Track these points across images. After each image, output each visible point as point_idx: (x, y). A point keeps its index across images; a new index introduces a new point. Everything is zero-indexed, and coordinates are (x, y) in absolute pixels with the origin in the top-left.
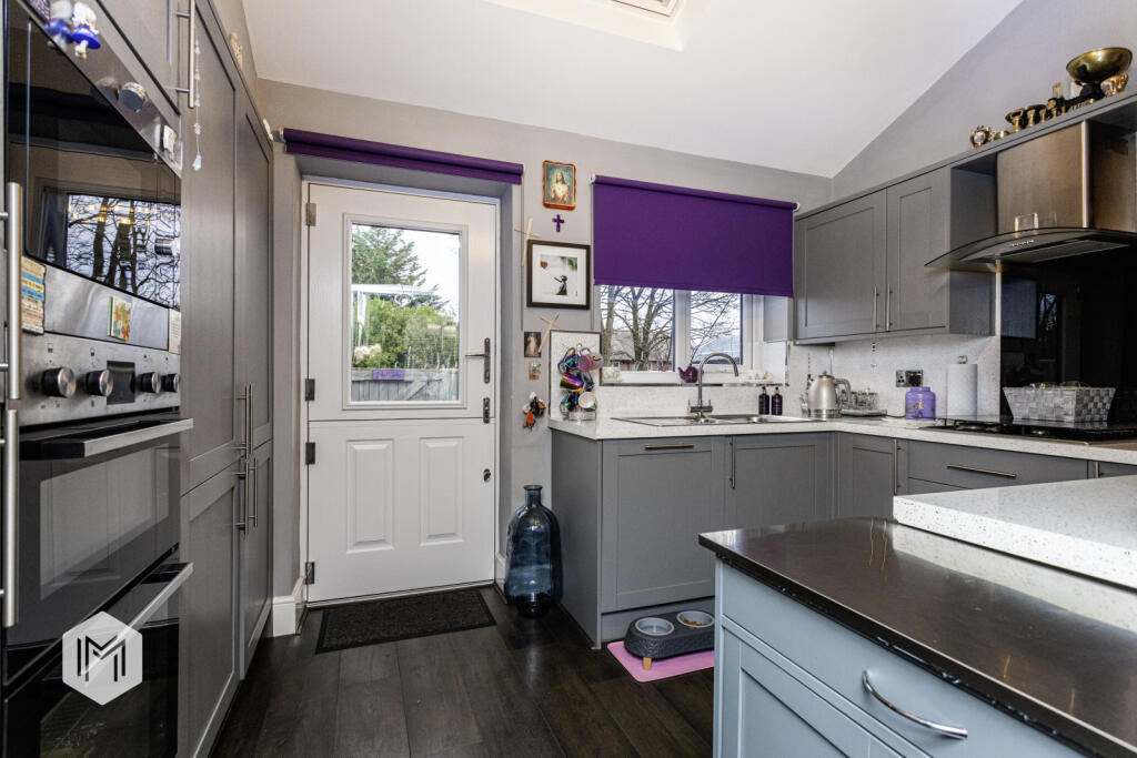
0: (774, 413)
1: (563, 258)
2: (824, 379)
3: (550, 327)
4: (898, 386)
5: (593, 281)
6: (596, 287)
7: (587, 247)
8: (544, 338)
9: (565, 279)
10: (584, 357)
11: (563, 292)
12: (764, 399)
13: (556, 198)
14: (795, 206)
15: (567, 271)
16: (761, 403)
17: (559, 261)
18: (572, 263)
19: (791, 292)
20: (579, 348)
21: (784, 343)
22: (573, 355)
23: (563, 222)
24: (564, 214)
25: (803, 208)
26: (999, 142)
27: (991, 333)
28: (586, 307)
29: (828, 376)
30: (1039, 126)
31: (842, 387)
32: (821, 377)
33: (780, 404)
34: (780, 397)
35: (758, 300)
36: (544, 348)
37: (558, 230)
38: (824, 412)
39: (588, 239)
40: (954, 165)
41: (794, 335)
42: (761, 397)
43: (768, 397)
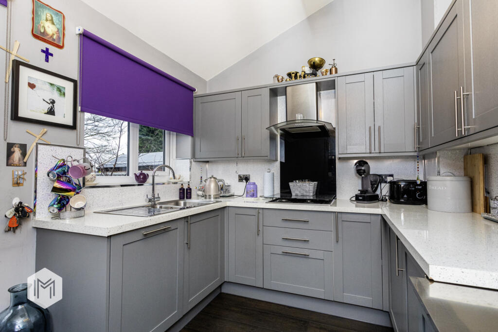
0: (187, 198)
1: (52, 84)
2: (212, 179)
3: (37, 140)
4: (239, 181)
5: (79, 108)
6: (82, 114)
7: (74, 82)
8: (30, 149)
9: (53, 102)
10: (75, 166)
11: (51, 112)
12: (182, 190)
13: (44, 33)
14: (195, 90)
15: (55, 96)
16: (180, 193)
17: (48, 86)
18: (60, 90)
19: (193, 133)
20: (70, 159)
21: (189, 160)
22: (63, 165)
23: (52, 55)
24: (52, 49)
25: (198, 92)
26: (287, 82)
27: (276, 160)
28: (73, 127)
29: (215, 178)
30: (296, 81)
31: (221, 183)
32: (211, 178)
33: (190, 193)
34: (190, 189)
35: (173, 134)
36: (30, 158)
37: (47, 60)
38: (212, 196)
39: (75, 75)
40: (271, 87)
41: (194, 156)
42: (180, 189)
43: (184, 189)
